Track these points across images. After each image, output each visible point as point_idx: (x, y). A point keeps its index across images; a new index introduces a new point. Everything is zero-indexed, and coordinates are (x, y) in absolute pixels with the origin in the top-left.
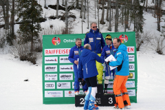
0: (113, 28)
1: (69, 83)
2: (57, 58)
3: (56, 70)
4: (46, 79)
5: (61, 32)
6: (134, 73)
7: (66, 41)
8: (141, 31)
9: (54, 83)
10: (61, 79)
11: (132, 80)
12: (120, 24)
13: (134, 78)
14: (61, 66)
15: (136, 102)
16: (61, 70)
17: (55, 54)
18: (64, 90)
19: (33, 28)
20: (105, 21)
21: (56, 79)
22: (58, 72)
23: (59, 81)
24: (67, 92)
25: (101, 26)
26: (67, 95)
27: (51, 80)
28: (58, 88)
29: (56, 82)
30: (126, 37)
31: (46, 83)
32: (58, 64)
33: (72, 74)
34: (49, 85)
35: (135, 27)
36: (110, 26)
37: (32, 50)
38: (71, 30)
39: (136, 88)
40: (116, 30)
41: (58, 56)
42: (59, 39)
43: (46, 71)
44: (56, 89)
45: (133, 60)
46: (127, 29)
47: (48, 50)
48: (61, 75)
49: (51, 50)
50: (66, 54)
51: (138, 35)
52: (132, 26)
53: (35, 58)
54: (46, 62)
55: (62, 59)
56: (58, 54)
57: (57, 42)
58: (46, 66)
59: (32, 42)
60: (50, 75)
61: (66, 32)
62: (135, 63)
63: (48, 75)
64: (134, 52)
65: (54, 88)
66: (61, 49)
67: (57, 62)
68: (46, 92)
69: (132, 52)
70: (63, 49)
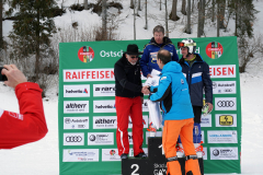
0: (195, 29)
1: (112, 134)
2: (88, 87)
5: (93, 36)
6: (235, 116)
7: (104, 54)
8: (250, 35)
9: (82, 135)
11: (231, 129)
12: (208, 21)
14: (96, 103)
15: (238, 171)
17: (85, 79)
18: (100, 147)
19: (39, 28)
20: (179, 14)
21: (87, 127)
22: (91, 114)
23: (91, 130)
24: (106, 152)
25: (171, 23)
26: (106, 156)
27: (76, 128)
28: (90, 143)
29: (86, 132)
30: (220, 46)
31: (65, 135)
32: (91, 99)
34: (71, 139)
35: (237, 27)
36: (189, 25)
37: (37, 70)
38: (114, 32)
39: (238, 145)
40: (201, 32)
41: (91, 84)
42: (91, 51)
43: (66, 111)
44: (86, 146)
45: (234, 91)
46: (221, 31)
47: (72, 71)
48: (95, 119)
49: (77, 71)
50: (105, 79)
51: (243, 42)
52: (231, 24)
53: (43, 87)
54: (66, 95)
55: (98, 89)
56: (90, 79)
57: (89, 57)
59: (38, 56)
60: (75, 118)
61: (103, 36)
62: (238, 96)
63: (71, 118)
64: (234, 76)
65: (82, 143)
66: (96, 70)
67: (88, 95)
68: (65, 152)
69: (231, 76)
70: (100, 70)
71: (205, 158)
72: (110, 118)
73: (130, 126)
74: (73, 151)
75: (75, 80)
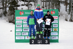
2: (22, 21)
3: (21, 27)
6: (57, 29)
7: (26, 13)
9: (20, 33)
10: (23, 31)
13: (57, 31)
14: (24, 25)
15: (58, 42)
16: (24, 27)
17: (21, 19)
18: (25, 36)
22: (22, 28)
23: (23, 32)
26: (26, 38)
27: (19, 31)
28: (22, 35)
29: (21, 32)
30: (54, 12)
31: (16, 33)
32: (23, 24)
33: (29, 29)
34: (18, 34)
39: (58, 36)
41: (23, 20)
42: (23, 12)
43: (16, 27)
44: (21, 36)
47: (18, 17)
48: (23, 29)
49: (19, 17)
50: (26, 19)
54: (17, 23)
56: (22, 19)
57: (22, 14)
58: (17, 25)
62: (58, 24)
64: (57, 19)
65: (20, 35)
67: (22, 23)
68: (16, 37)
70: (25, 17)
71: (50, 39)
72: (27, 29)
73: (32, 31)
74: (18, 37)
75: (19, 19)
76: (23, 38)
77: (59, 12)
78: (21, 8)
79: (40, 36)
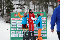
1: (21, 31)
2: (16, 22)
3: (16, 26)
4: (12, 30)
10: (18, 30)
11: (45, 30)
14: (18, 25)
15: (47, 39)
16: (18, 26)
17: (16, 20)
18: (19, 34)
21: (16, 30)
22: (17, 27)
23: (17, 30)
26: (20, 36)
30: (43, 14)
32: (17, 24)
34: (13, 32)
41: (17, 21)
42: (17, 14)
44: (16, 34)
45: (46, 23)
47: (13, 18)
48: (18, 28)
49: (14, 18)
50: (20, 20)
54: (12, 23)
55: (18, 22)
56: (17, 20)
58: (12, 25)
60: (14, 28)
63: (13, 28)
64: (46, 20)
65: (15, 33)
66: (18, 18)
67: (16, 23)
68: (12, 35)
69: (45, 20)
73: (25, 30)
74: (13, 35)
75: (14, 20)
76: (17, 36)
77: (47, 14)
78: (16, 11)
79: (31, 34)
